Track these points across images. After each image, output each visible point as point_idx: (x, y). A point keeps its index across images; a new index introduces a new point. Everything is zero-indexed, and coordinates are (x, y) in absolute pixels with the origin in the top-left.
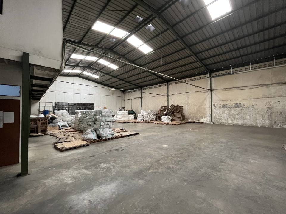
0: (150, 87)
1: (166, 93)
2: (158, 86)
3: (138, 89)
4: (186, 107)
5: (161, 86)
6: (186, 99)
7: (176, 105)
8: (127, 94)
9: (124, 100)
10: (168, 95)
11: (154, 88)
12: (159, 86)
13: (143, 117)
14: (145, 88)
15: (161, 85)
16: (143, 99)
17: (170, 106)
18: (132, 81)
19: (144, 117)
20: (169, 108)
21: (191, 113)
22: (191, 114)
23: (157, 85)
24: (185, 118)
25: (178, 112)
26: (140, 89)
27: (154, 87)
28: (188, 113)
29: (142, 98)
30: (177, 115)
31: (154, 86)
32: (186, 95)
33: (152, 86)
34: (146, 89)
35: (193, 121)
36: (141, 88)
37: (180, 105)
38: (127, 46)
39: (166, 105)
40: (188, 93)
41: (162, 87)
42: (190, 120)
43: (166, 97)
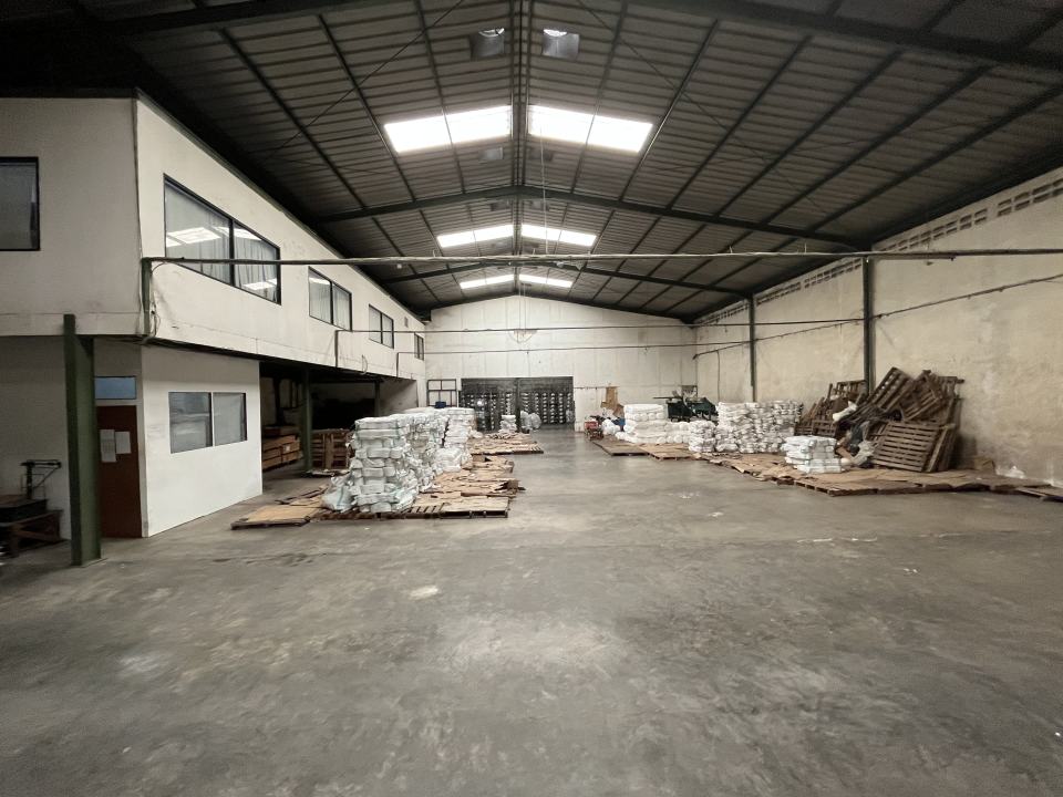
0: (787, 284)
1: (861, 306)
2: (820, 275)
3: (740, 302)
4: (987, 386)
5: (835, 273)
6: (988, 332)
7: (915, 372)
8: (702, 331)
9: (696, 357)
10: (869, 319)
11: (804, 290)
12: (826, 273)
13: (714, 436)
14: (767, 292)
15: (833, 270)
16: (759, 345)
17: (880, 375)
18: (688, 274)
19: (718, 436)
20: (877, 385)
21: (1020, 425)
22: (1027, 434)
23: (816, 272)
24: (980, 453)
25: (924, 418)
26: (746, 301)
27: (803, 284)
28: (1003, 428)
29: (753, 342)
30: (908, 436)
31: (802, 279)
32: (988, 305)
33: (794, 281)
34: (769, 298)
35: (1035, 480)
36: (750, 298)
37: (942, 370)
38: (554, 152)
39: (861, 376)
40: (1001, 289)
41: (839, 277)
42: (1015, 474)
43: (860, 330)
